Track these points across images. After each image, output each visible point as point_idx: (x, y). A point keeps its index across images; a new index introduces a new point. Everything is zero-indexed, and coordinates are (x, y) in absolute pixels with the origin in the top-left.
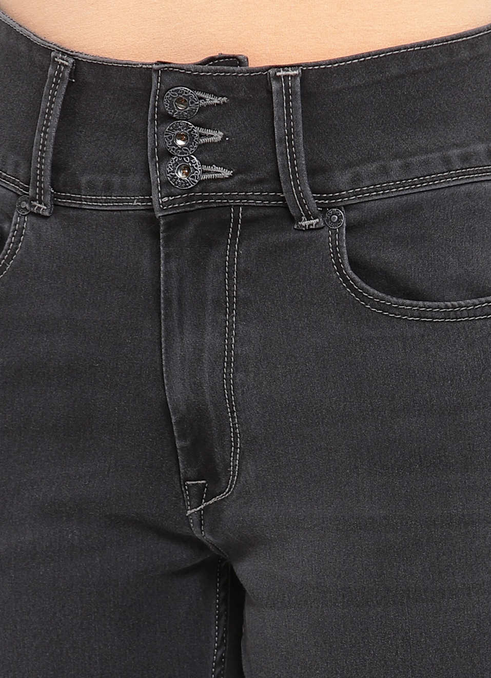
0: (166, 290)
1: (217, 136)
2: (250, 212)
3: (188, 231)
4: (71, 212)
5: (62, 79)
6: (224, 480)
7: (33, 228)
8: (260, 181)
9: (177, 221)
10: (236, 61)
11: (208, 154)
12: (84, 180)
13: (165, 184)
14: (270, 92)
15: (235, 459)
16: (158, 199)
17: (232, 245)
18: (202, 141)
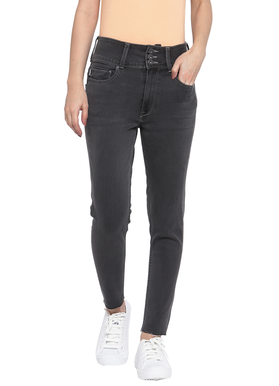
0: (147, 81)
1: (156, 57)
2: (161, 69)
3: (151, 72)
4: (127, 68)
5: (128, 47)
6: (148, 112)
7: (120, 71)
8: (163, 64)
9: (150, 70)
10: (160, 45)
11: (154, 60)
12: (131, 63)
13: (148, 64)
14: (165, 51)
15: (152, 108)
16: (147, 66)
17: (157, 74)
18: (154, 58)
